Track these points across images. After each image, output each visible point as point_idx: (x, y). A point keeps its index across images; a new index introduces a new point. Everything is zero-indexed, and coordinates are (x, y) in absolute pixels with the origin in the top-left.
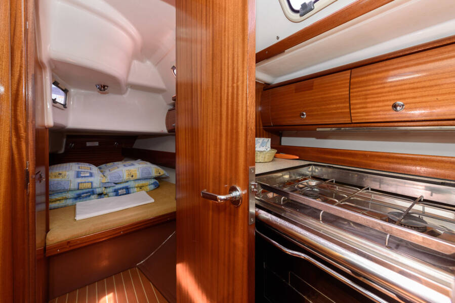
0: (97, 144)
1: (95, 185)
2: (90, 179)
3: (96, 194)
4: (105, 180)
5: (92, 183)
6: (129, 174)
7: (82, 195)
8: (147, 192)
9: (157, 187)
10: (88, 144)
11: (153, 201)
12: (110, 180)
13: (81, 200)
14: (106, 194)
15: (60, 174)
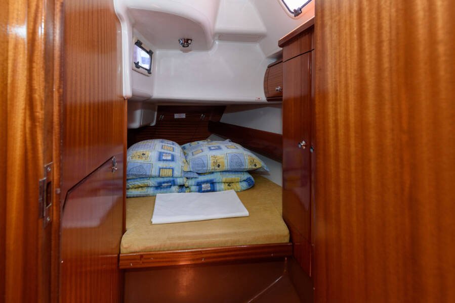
0: (183, 116)
1: (176, 173)
2: (172, 165)
3: (177, 185)
4: (187, 168)
5: (173, 169)
6: (214, 162)
7: (163, 185)
8: (237, 192)
9: (252, 186)
10: (177, 116)
12: (193, 168)
13: (162, 190)
14: (188, 187)
15: (143, 154)
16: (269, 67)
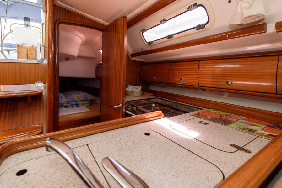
1: (63, 102)
3: (64, 106)
4: (67, 100)
5: (62, 101)
6: (78, 98)
8: (86, 106)
9: (91, 104)
11: (89, 110)
12: (70, 100)
14: (68, 106)
16: (97, 67)
